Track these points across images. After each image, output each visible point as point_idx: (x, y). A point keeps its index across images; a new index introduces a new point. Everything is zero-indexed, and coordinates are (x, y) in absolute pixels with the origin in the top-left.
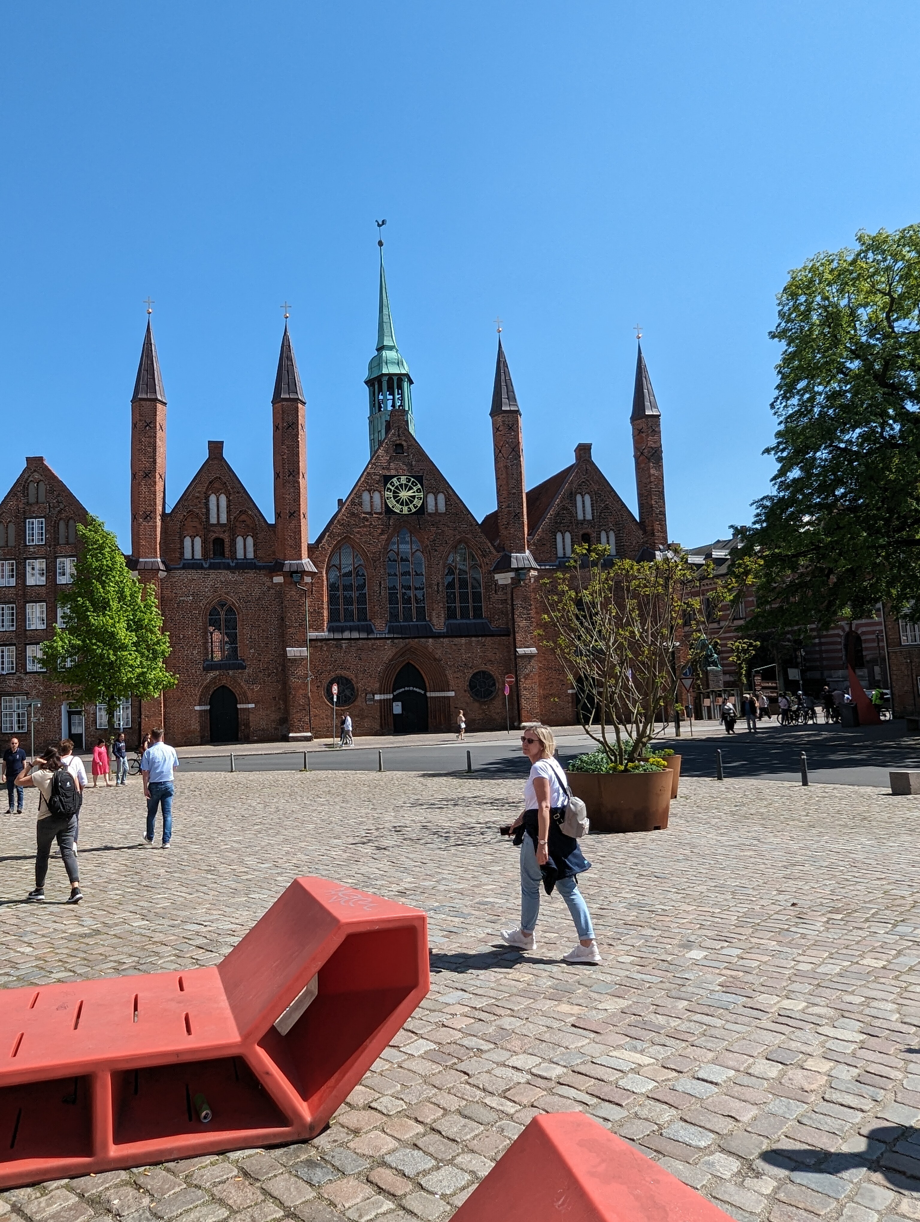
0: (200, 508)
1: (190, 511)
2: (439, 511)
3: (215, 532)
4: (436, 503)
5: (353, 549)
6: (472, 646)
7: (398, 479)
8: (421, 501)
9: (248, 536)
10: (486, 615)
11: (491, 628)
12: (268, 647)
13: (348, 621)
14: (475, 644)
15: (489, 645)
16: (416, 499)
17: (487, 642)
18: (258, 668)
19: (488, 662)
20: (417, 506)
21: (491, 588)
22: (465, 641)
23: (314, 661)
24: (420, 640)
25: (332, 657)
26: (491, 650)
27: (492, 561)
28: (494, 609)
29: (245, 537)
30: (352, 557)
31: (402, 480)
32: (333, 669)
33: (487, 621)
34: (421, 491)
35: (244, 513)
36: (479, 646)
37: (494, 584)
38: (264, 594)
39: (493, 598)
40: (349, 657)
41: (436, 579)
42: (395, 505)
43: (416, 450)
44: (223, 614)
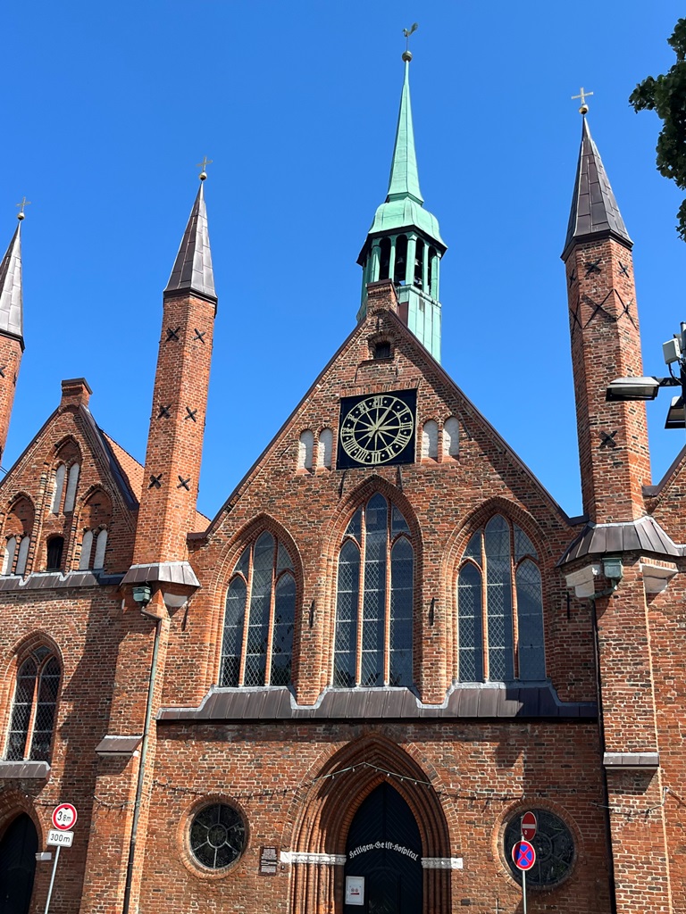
1: (20, 495)
3: (51, 527)
4: (440, 439)
5: (277, 541)
6: (509, 744)
7: (367, 403)
8: (409, 437)
9: (101, 529)
10: (550, 671)
11: (558, 704)
12: (93, 734)
13: (252, 683)
14: (516, 741)
15: (552, 745)
16: (399, 434)
17: (547, 736)
18: (70, 777)
19: (548, 787)
20: (400, 447)
21: (557, 607)
22: (493, 732)
23: (169, 767)
24: (387, 728)
25: (206, 760)
26: (557, 758)
27: (560, 547)
28: (566, 657)
29: (95, 531)
30: (273, 556)
31: (375, 403)
32: (204, 786)
33: (550, 685)
34: (409, 420)
35: (99, 491)
36: (526, 745)
37: (564, 597)
38: (103, 632)
39: (562, 631)
40: (238, 760)
41: (429, 590)
42: (357, 450)
43: (409, 346)
44: (40, 671)
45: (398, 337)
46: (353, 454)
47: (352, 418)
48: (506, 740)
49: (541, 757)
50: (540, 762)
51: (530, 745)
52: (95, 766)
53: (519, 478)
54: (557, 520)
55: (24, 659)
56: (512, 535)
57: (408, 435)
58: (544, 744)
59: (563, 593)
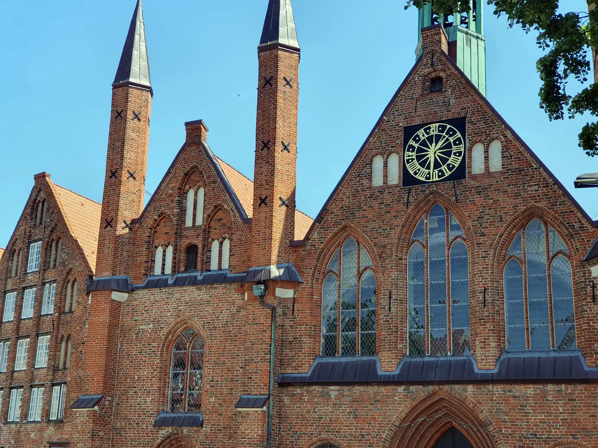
0: (173, 208)
1: (162, 214)
2: (492, 170)
3: (187, 237)
4: (487, 158)
5: (359, 245)
6: (547, 400)
7: (425, 130)
8: (461, 158)
9: (224, 239)
10: (580, 343)
11: (586, 369)
12: (232, 394)
13: (347, 354)
14: (553, 397)
15: (582, 400)
16: (453, 156)
17: (578, 393)
18: (218, 425)
19: (579, 432)
20: (454, 166)
21: (584, 292)
22: (534, 391)
23: (290, 418)
24: (452, 388)
25: (316, 412)
26: (585, 410)
27: (586, 244)
28: (591, 332)
29: (220, 240)
30: (356, 256)
31: (431, 130)
32: (316, 431)
33: (580, 354)
34: (460, 143)
35: (221, 209)
36: (561, 400)
37: (590, 285)
38: (233, 316)
39: (588, 312)
40: (340, 412)
41: (481, 282)
42: (419, 170)
43: (458, 81)
44: (189, 347)
45: (449, 72)
46: (415, 173)
47: (414, 144)
48: (545, 397)
49: (573, 410)
50: (572, 413)
51: (564, 400)
52: (235, 417)
53: (551, 189)
54: (583, 222)
55: (176, 339)
56: (547, 235)
57: (459, 156)
58: (575, 400)
59: (589, 282)
